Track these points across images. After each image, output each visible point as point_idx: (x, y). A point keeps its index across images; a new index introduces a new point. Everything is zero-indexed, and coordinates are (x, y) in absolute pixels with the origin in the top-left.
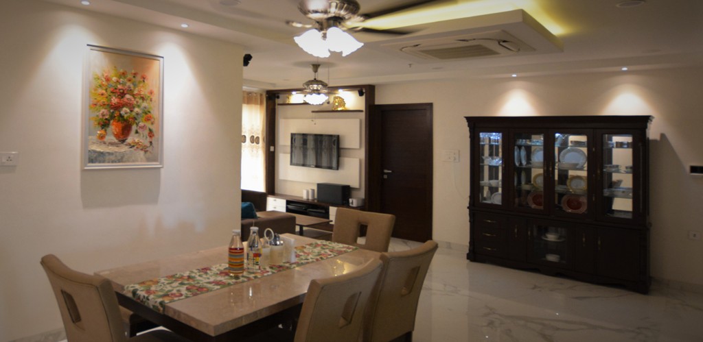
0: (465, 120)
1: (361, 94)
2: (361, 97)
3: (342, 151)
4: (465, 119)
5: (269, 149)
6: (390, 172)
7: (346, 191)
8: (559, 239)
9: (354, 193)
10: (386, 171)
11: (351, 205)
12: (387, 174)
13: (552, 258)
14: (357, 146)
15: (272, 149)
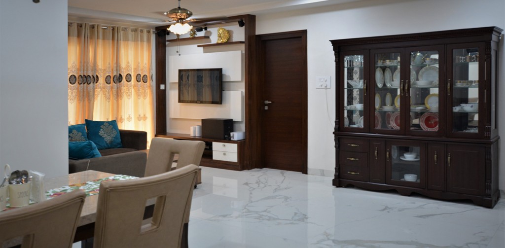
0: (330, 44)
1: (241, 24)
2: (241, 28)
3: (224, 84)
4: (330, 42)
5: (159, 87)
6: (271, 102)
7: (229, 125)
8: (416, 158)
9: (236, 126)
10: (267, 102)
11: (232, 139)
12: (268, 105)
13: (410, 178)
14: (239, 78)
15: (162, 87)
